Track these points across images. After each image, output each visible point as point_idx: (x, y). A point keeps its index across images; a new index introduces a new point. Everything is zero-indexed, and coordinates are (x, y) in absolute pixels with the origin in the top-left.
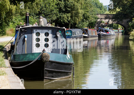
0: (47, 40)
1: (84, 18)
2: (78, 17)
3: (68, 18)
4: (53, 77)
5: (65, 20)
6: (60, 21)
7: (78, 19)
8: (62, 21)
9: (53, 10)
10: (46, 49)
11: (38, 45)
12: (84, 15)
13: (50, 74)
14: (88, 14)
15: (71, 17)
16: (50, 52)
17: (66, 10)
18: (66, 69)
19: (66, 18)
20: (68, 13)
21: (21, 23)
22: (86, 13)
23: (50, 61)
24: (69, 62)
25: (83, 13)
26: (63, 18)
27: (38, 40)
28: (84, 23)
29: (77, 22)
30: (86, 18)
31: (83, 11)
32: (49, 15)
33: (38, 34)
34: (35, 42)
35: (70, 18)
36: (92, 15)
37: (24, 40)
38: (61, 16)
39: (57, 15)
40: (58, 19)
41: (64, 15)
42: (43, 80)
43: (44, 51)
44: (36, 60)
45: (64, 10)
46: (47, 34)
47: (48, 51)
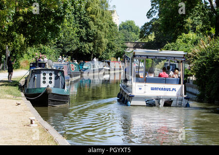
0: (51, 78)
1: (109, 48)
2: (101, 46)
3: (90, 48)
4: (54, 104)
5: (86, 50)
6: (81, 51)
7: (101, 50)
8: (83, 51)
9: (73, 40)
10: (50, 85)
11: (44, 82)
12: (108, 45)
13: (53, 103)
14: (113, 43)
15: (94, 47)
16: (53, 87)
17: (88, 39)
18: (64, 99)
19: (88, 48)
20: (90, 42)
21: (37, 54)
22: (111, 42)
23: (52, 93)
24: (66, 94)
25: (108, 42)
26: (85, 48)
27: (44, 78)
28: (108, 54)
29: (101, 53)
30: (110, 47)
31: (107, 40)
32: (68, 44)
33: (44, 74)
34: (42, 80)
35: (92, 48)
36: (119, 44)
37: (34, 79)
38: (82, 46)
39: (78, 45)
40: (78, 49)
41: (85, 45)
42: (47, 106)
43: (48, 86)
44: (43, 93)
45: (85, 39)
46: (51, 74)
47: (51, 86)
